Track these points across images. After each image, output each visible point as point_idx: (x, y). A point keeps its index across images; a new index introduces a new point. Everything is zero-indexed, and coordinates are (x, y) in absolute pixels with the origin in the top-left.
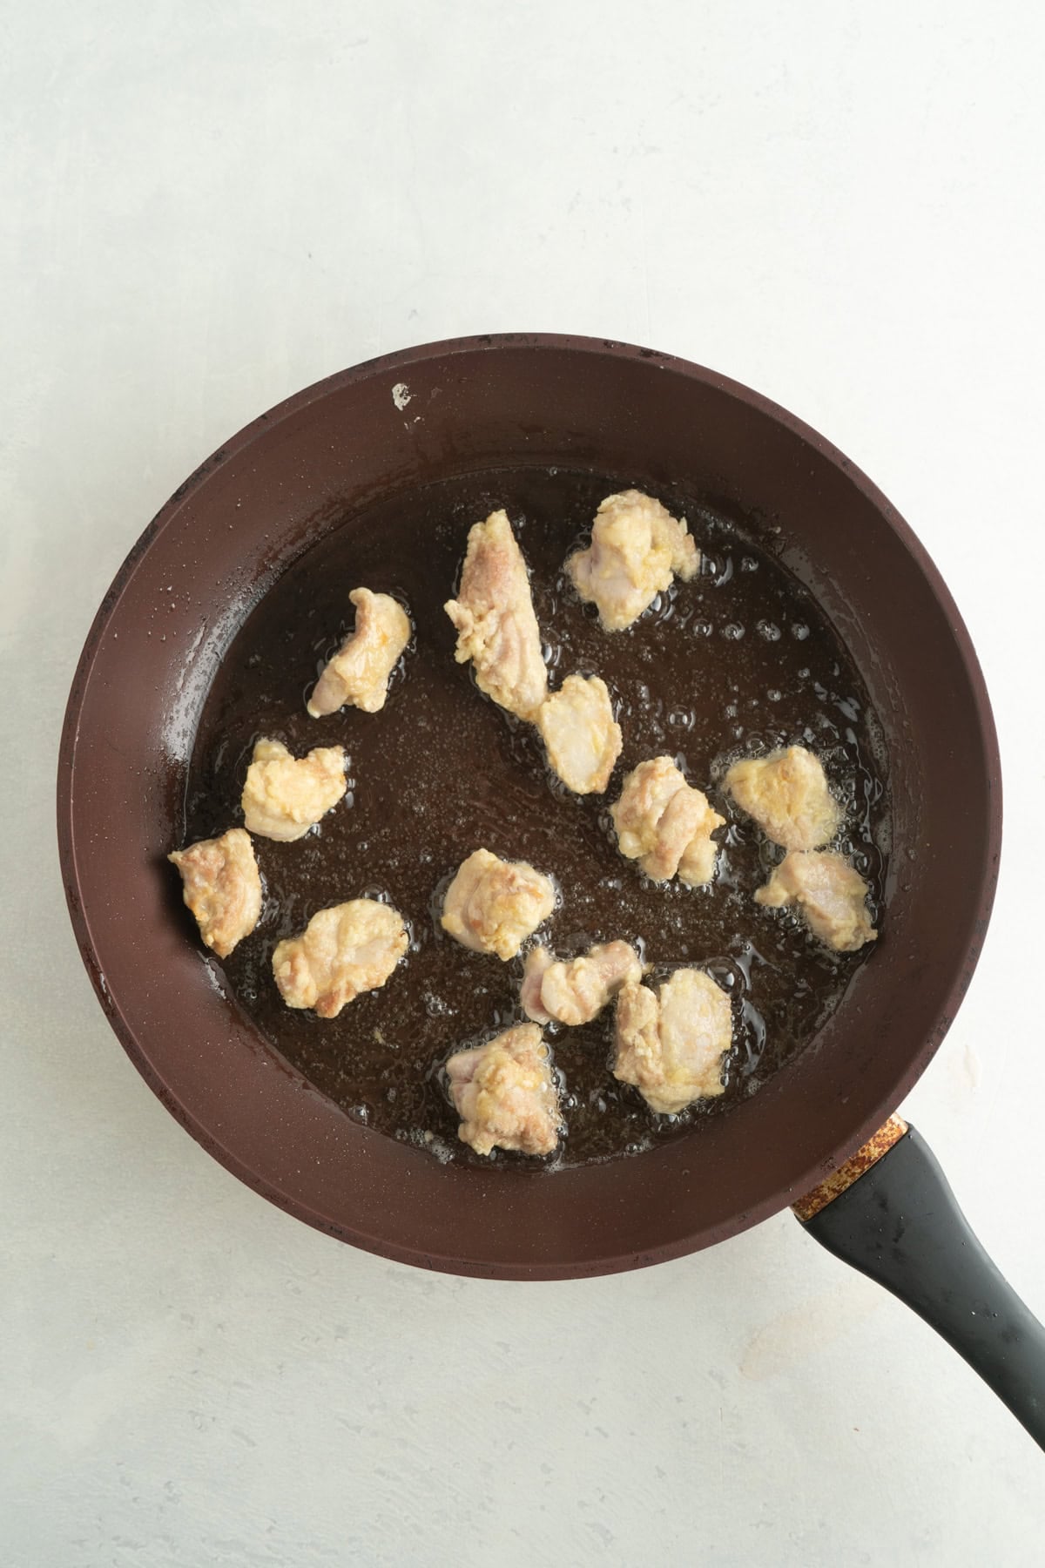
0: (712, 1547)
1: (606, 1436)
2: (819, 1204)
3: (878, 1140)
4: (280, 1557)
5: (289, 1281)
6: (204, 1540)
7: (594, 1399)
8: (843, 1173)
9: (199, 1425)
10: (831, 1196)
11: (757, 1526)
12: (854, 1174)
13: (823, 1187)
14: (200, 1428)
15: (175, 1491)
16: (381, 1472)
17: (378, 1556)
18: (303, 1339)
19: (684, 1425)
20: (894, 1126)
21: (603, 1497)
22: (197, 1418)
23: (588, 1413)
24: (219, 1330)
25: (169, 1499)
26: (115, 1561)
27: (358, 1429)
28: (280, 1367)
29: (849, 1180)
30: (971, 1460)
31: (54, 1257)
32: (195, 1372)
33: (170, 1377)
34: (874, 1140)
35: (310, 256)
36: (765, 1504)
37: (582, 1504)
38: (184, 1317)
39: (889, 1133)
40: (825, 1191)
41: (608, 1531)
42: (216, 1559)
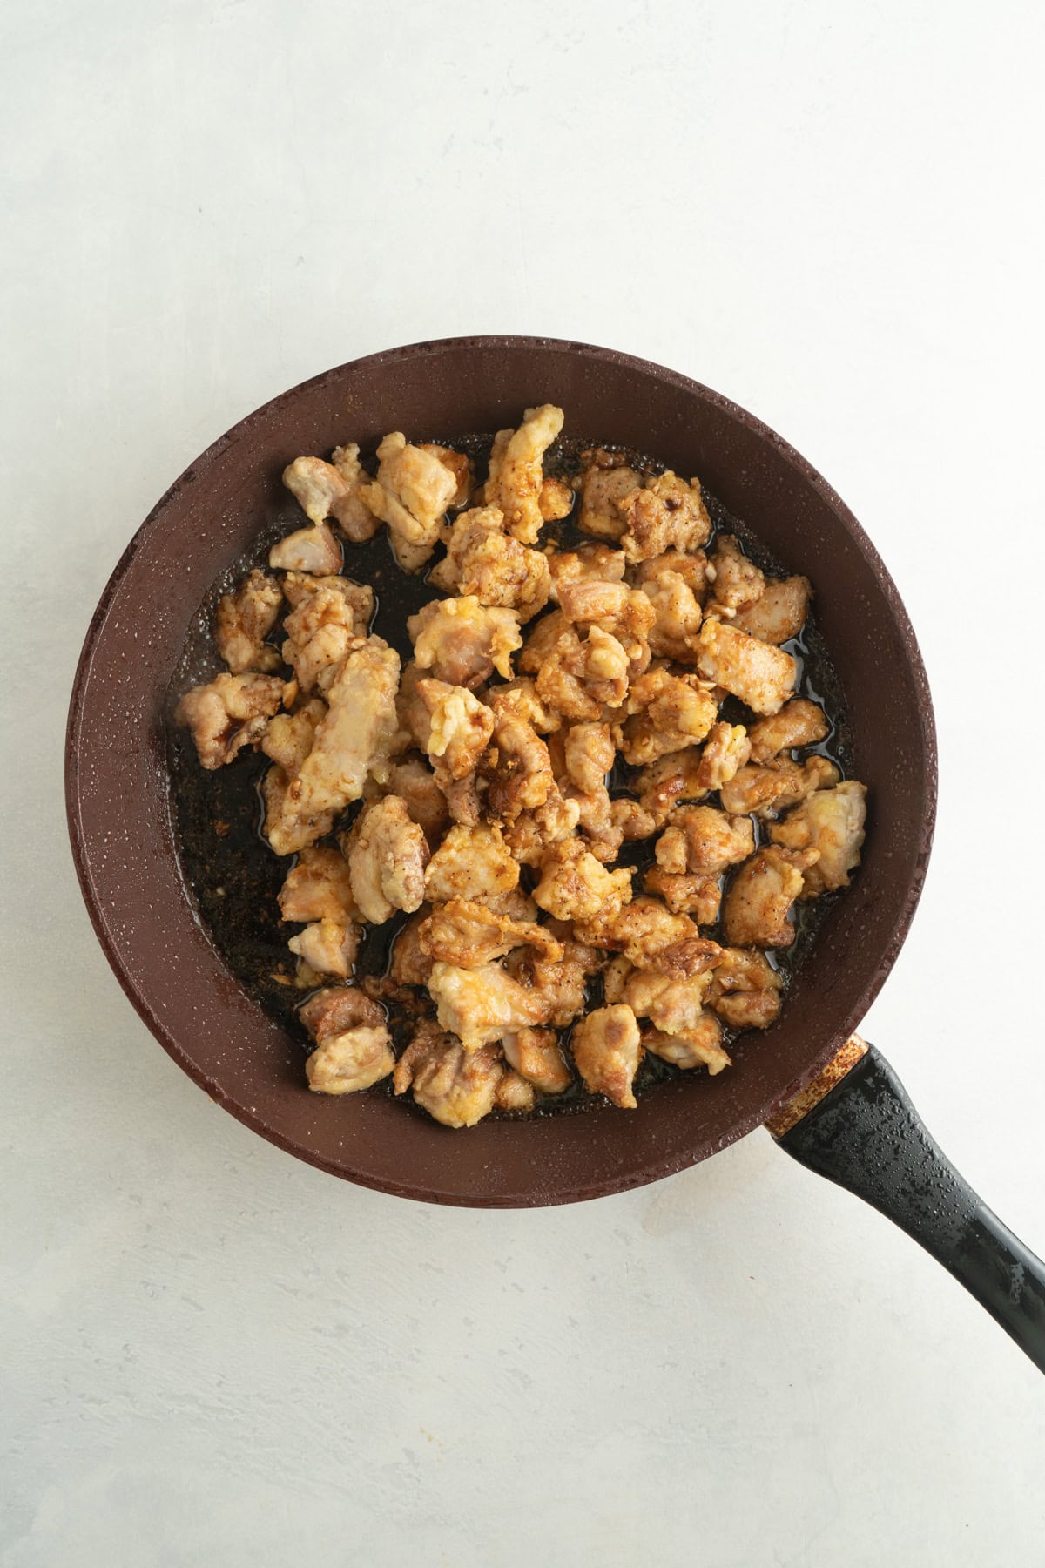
0: (622, 1387)
1: (522, 1291)
2: (790, 1122)
3: (841, 1061)
4: (229, 1408)
5: (226, 1163)
6: (160, 1395)
7: (510, 1258)
8: (810, 1093)
9: (151, 1293)
10: (801, 1114)
11: (664, 1367)
12: (821, 1093)
13: (792, 1106)
14: (152, 1296)
15: (132, 1352)
16: (316, 1329)
17: (318, 1404)
18: (241, 1213)
19: (594, 1279)
20: (855, 1047)
21: (521, 1345)
22: (149, 1287)
23: (504, 1271)
24: (165, 1208)
25: (128, 1360)
26: (81, 1416)
27: (295, 1292)
28: (222, 1240)
29: (817, 1098)
30: (859, 1301)
31: (11, 1148)
32: (145, 1247)
33: (123, 1252)
34: (837, 1062)
35: (200, 210)
36: (670, 1348)
37: (502, 1352)
38: (132, 1197)
39: (851, 1054)
40: (795, 1110)
41: (526, 1376)
42: (173, 1411)
